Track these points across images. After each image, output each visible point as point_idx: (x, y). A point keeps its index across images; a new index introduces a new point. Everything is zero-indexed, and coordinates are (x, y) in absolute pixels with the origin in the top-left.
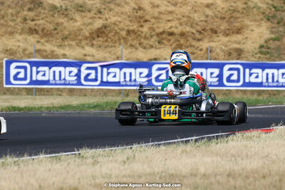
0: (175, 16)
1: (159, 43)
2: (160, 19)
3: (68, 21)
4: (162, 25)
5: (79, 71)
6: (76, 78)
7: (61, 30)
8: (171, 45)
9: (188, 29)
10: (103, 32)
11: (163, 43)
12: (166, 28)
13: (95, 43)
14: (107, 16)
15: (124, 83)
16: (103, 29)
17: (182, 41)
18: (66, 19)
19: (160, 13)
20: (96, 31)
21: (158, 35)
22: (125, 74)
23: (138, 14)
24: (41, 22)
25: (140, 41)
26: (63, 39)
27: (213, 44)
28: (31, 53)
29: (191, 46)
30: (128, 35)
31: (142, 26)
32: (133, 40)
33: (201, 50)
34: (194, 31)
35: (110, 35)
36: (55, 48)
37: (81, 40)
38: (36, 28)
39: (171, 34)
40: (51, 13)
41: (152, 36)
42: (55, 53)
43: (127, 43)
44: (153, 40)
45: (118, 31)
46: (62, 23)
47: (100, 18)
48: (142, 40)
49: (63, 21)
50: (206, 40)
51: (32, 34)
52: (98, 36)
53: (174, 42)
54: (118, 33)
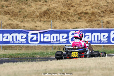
0: (90, 3)
1: (79, 19)
2: (81, 4)
3: (27, 7)
4: (81, 8)
5: (27, 36)
6: (25, 40)
7: (23, 12)
8: (86, 20)
9: (96, 10)
10: (47, 13)
11: (81, 19)
12: (84, 10)
13: (42, 19)
14: (50, 4)
15: (53, 42)
16: (47, 11)
17: (92, 17)
18: (26, 6)
19: (81, 2)
20: (43, 12)
21: (78, 14)
22: (53, 37)
23: (68, 2)
24: (12, 8)
25: (68, 17)
26: (24, 18)
27: (110, 19)
28: (5, 26)
29: (98, 20)
30: (61, 15)
31: (70, 9)
32: (64, 17)
33: (103, 22)
34: (100, 12)
35: (51, 15)
36: (19, 23)
37: (34, 18)
38: (9, 11)
39: (86, 13)
40: (17, 2)
41: (75, 15)
42: (19, 26)
43: (60, 19)
44: (75, 17)
45: (56, 12)
46: (24, 8)
47: (46, 5)
48: (70, 17)
49: (24, 7)
50: (106, 17)
51: (6, 15)
52: (44, 16)
53: (88, 18)
54: (56, 13)
